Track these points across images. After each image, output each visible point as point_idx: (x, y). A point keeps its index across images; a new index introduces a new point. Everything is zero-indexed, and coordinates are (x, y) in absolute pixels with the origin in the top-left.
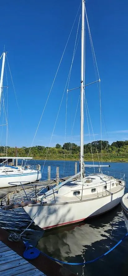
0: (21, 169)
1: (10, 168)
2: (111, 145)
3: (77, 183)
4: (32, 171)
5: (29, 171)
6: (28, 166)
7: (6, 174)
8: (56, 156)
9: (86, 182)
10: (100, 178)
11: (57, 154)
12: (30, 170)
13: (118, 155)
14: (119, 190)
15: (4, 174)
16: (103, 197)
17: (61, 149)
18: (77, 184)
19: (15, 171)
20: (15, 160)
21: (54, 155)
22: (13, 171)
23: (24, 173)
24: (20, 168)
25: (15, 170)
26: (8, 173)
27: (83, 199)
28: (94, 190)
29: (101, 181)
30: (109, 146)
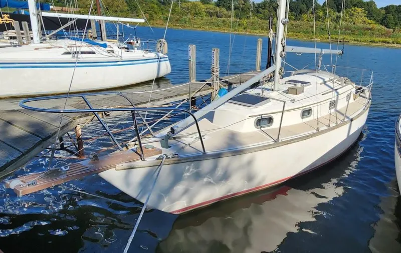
0: (116, 49)
1: (84, 44)
2: (322, 5)
3: (266, 94)
4: (145, 55)
5: (137, 54)
6: (136, 42)
7: (74, 60)
8: (203, 21)
9: (287, 92)
10: (321, 81)
11: (205, 18)
12: (140, 51)
13: (335, 28)
14: (362, 110)
15: (69, 58)
16: (330, 129)
17: (212, 6)
18: (266, 99)
19: (101, 54)
20: (99, 24)
21: (198, 20)
22: (94, 53)
23: (124, 59)
24: (114, 45)
25: (99, 50)
26: (80, 56)
27: (282, 139)
28: (307, 113)
29: (326, 89)
30: (317, 7)
